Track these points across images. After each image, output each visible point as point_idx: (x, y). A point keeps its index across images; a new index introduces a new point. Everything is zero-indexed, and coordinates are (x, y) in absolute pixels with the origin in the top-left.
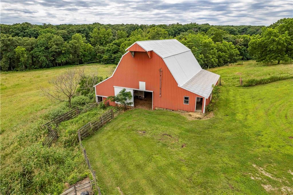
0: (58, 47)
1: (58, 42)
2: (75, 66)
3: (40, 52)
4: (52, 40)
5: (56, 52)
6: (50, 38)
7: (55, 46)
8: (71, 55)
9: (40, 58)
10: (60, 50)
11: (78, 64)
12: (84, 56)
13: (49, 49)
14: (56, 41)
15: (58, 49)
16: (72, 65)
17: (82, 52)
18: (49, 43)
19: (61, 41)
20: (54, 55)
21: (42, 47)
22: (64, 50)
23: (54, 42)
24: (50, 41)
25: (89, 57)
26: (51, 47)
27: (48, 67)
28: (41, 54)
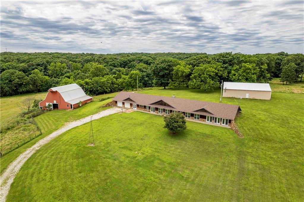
0: (20, 80)
1: (20, 77)
2: (34, 93)
3: (4, 84)
4: (15, 75)
5: (18, 84)
6: (13, 74)
7: (17, 80)
8: (31, 85)
9: (4, 89)
10: (21, 82)
11: (36, 93)
12: (41, 85)
13: (12, 81)
14: (18, 76)
15: (20, 81)
16: (32, 93)
17: (40, 83)
18: (12, 78)
19: (22, 75)
20: (17, 86)
21: (6, 80)
22: (25, 82)
23: (16, 76)
24: (13, 75)
25: (45, 87)
26: (14, 80)
27: (11, 95)
28: (5, 85)
